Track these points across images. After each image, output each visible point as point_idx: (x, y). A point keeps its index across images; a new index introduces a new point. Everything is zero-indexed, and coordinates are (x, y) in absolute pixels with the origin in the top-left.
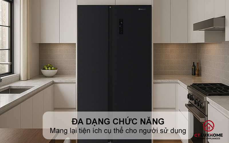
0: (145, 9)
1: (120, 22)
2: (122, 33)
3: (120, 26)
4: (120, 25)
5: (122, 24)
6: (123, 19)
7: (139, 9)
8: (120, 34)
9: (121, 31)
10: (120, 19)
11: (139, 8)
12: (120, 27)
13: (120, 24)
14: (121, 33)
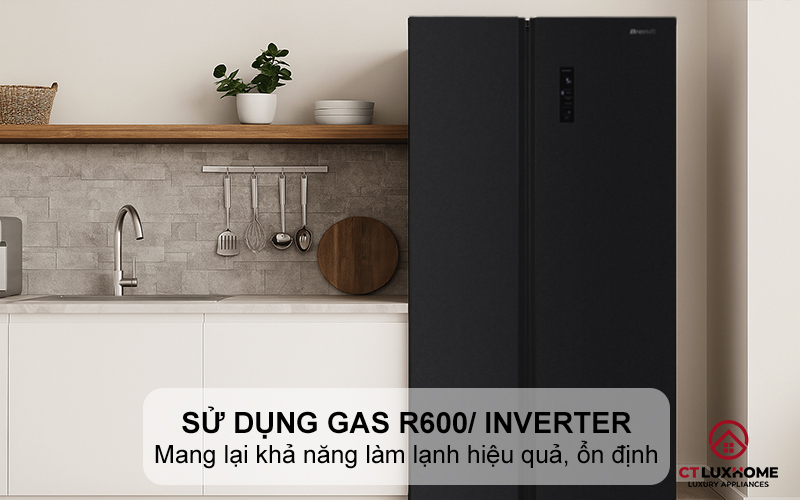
0: (653, 31)
1: (563, 77)
2: (571, 120)
3: (563, 93)
4: (561, 90)
5: (571, 86)
6: (572, 69)
7: (633, 31)
8: (562, 120)
9: (566, 112)
10: (561, 69)
11: (633, 28)
12: (562, 97)
13: (563, 85)
14: (567, 117)
